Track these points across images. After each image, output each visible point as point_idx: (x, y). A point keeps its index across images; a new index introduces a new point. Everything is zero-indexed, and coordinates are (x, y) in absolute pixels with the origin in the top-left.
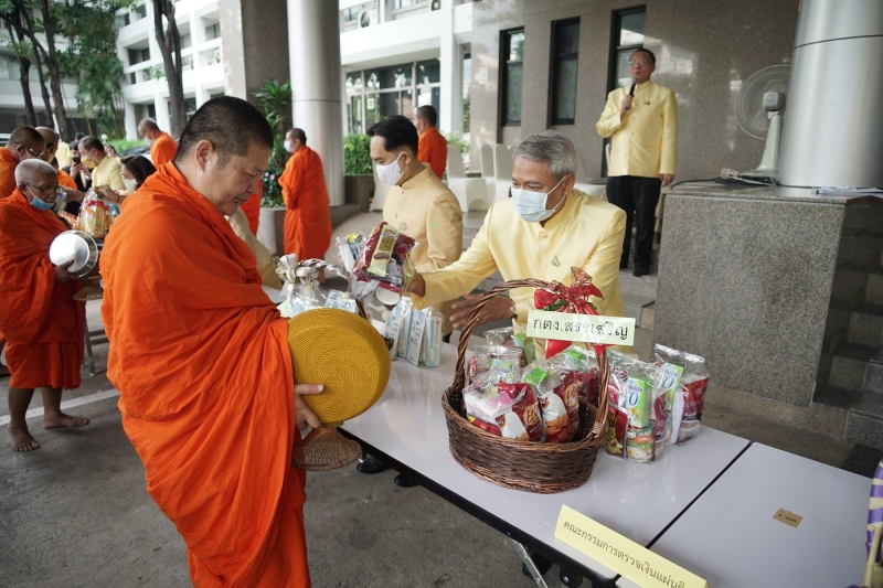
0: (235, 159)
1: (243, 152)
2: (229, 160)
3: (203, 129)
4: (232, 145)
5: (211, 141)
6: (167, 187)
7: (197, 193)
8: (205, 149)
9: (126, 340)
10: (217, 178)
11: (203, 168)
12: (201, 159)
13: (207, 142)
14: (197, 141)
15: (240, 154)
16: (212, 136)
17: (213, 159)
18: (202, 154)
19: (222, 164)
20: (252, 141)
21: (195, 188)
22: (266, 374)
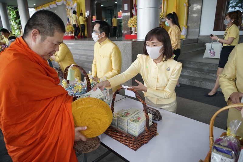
0: (49, 38)
1: (52, 35)
2: (46, 38)
3: (34, 25)
4: (47, 32)
5: (38, 30)
6: (20, 48)
7: (33, 52)
8: (35, 33)
9: (5, 119)
10: (41, 45)
11: (35, 41)
12: (34, 37)
13: (36, 30)
14: (32, 29)
15: (51, 36)
16: (38, 27)
17: (39, 37)
18: (34, 35)
19: (43, 39)
20: (56, 30)
21: (31, 49)
22: (64, 127)
